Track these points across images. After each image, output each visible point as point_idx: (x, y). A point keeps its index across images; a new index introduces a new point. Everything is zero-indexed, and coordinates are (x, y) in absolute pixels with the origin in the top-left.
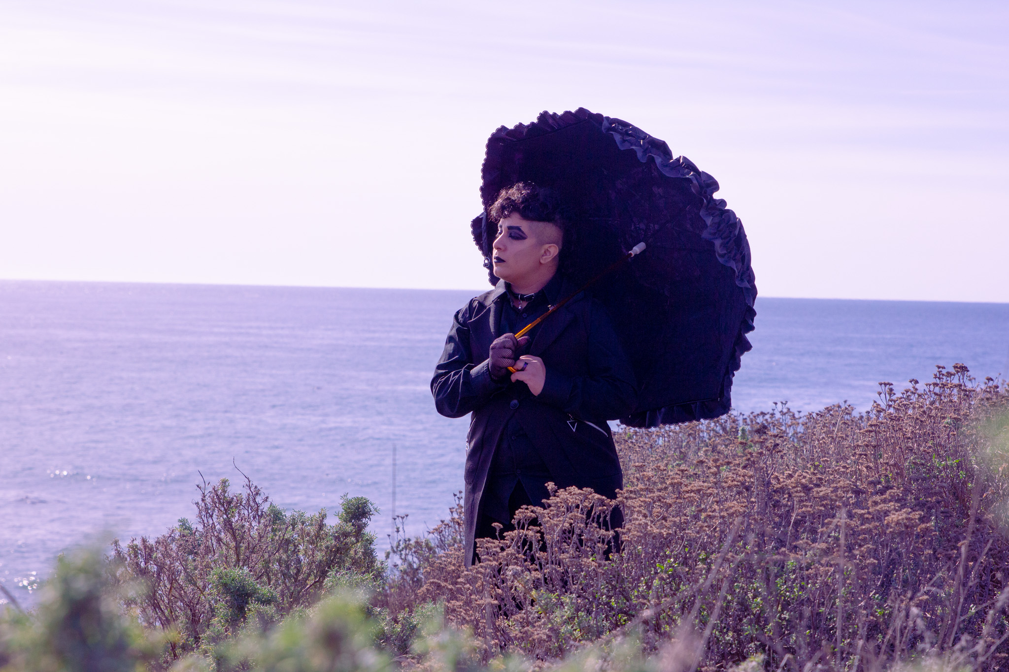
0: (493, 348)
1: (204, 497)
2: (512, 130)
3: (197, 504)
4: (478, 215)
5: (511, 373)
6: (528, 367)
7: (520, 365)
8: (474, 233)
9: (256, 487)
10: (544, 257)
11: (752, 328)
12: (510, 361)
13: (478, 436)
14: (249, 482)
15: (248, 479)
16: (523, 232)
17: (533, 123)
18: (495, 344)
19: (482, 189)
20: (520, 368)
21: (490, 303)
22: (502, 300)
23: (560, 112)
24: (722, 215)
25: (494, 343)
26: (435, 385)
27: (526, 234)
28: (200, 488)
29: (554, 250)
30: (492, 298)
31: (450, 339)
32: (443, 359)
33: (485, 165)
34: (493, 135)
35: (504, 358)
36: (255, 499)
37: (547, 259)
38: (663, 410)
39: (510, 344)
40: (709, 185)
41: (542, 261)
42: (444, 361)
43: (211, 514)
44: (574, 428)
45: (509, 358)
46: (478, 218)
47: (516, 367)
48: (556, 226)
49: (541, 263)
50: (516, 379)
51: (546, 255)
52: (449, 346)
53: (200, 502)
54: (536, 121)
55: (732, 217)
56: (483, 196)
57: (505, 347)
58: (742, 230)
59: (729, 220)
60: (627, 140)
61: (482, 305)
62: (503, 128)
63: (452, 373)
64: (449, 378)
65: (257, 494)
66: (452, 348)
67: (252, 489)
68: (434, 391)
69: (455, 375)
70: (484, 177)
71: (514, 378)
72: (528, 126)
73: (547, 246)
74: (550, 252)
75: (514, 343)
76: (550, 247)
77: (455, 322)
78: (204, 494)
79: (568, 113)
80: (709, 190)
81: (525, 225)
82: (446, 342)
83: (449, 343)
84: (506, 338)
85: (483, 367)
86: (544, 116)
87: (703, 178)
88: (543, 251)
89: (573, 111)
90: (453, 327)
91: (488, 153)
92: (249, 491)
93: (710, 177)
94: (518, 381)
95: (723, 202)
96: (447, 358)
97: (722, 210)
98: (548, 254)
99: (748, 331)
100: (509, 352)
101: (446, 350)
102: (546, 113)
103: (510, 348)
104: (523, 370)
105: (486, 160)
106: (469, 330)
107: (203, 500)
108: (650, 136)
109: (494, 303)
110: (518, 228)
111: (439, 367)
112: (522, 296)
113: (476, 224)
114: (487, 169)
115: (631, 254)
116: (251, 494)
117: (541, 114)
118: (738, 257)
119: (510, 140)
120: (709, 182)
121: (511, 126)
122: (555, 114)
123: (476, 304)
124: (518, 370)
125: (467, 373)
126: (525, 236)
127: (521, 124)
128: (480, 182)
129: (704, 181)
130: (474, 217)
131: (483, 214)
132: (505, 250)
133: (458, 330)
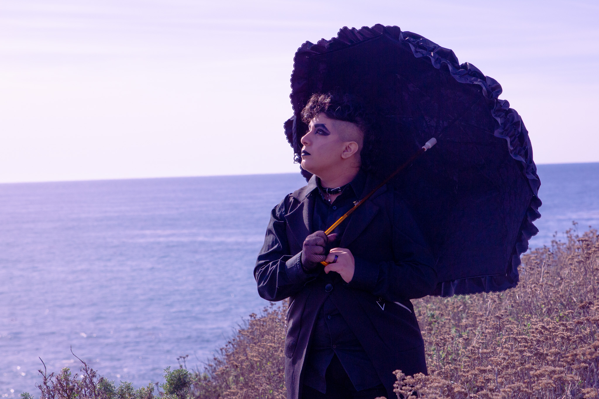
0: (306, 245)
1: (46, 380)
2: (315, 45)
3: (40, 387)
4: (290, 118)
5: (324, 266)
6: (339, 259)
7: (331, 258)
8: (286, 133)
9: (92, 370)
10: (345, 153)
11: (538, 216)
12: (322, 257)
13: (297, 316)
14: (86, 366)
15: (85, 363)
16: (326, 129)
17: (334, 39)
18: (308, 241)
19: (292, 96)
20: (331, 261)
21: (304, 198)
22: (314, 195)
23: (358, 28)
24: (506, 115)
25: (307, 239)
26: (257, 274)
27: (329, 130)
28: (42, 373)
29: (355, 147)
30: (306, 193)
31: (269, 232)
32: (264, 250)
33: (293, 76)
34: (300, 50)
35: (316, 254)
36: (91, 380)
37: (349, 154)
38: (456, 282)
39: (321, 241)
40: (493, 89)
41: (343, 157)
42: (265, 252)
43: (53, 395)
44: (383, 308)
45: (321, 254)
46: (289, 120)
47: (327, 261)
48: (358, 126)
49: (342, 158)
50: (330, 270)
51: (347, 151)
52: (268, 237)
53: (42, 384)
54: (336, 36)
55: (516, 117)
56: (293, 102)
57: (317, 245)
58: (523, 127)
59: (513, 118)
60: (419, 52)
61: (296, 201)
62: (308, 43)
63: (271, 263)
64: (268, 268)
65: (93, 376)
66: (271, 240)
67: (89, 372)
68: (256, 278)
69: (272, 265)
70: (293, 86)
71: (327, 270)
72: (330, 41)
73: (348, 143)
74: (351, 150)
75: (325, 241)
76: (351, 144)
77: (272, 217)
78: (45, 377)
79: (365, 28)
80: (494, 93)
81: (329, 123)
82: (266, 234)
83: (269, 234)
84: (317, 235)
85: (296, 259)
86: (344, 32)
87: (489, 83)
88: (344, 148)
89: (370, 27)
90: (271, 220)
91: (295, 66)
92: (86, 375)
93: (494, 81)
94: (331, 272)
95: (506, 103)
96: (267, 249)
97: (506, 110)
98: (349, 150)
99: (534, 219)
100: (320, 249)
101: (266, 241)
102: (345, 28)
103: (321, 246)
104: (335, 262)
105: (294, 71)
106: (285, 223)
107: (45, 383)
108: (439, 47)
109: (308, 198)
110: (323, 126)
111: (260, 258)
112: (329, 189)
113: (288, 125)
114: (295, 79)
115: (424, 149)
116: (88, 376)
117: (341, 29)
118: (523, 152)
119: (314, 53)
120: (494, 86)
121: (315, 42)
122: (354, 29)
123: (291, 200)
124: (329, 263)
125: (283, 265)
126: (328, 133)
127: (323, 39)
128: (290, 91)
129: (489, 86)
130: (286, 120)
131: (293, 117)
132: (311, 144)
133: (275, 225)
